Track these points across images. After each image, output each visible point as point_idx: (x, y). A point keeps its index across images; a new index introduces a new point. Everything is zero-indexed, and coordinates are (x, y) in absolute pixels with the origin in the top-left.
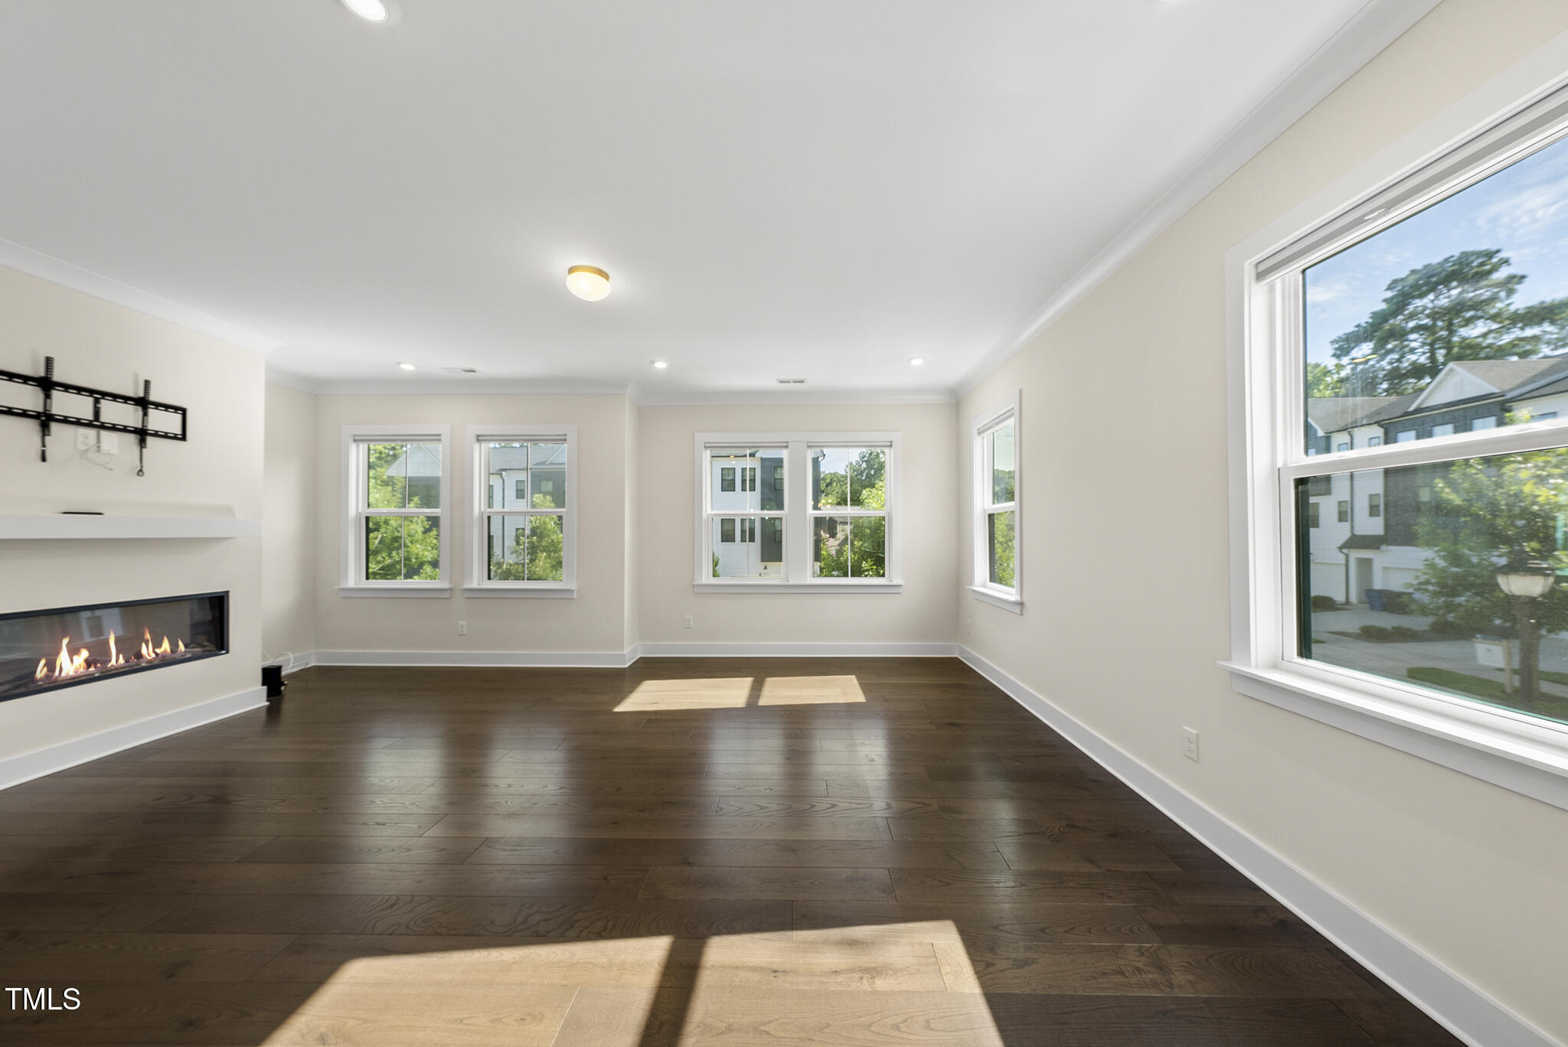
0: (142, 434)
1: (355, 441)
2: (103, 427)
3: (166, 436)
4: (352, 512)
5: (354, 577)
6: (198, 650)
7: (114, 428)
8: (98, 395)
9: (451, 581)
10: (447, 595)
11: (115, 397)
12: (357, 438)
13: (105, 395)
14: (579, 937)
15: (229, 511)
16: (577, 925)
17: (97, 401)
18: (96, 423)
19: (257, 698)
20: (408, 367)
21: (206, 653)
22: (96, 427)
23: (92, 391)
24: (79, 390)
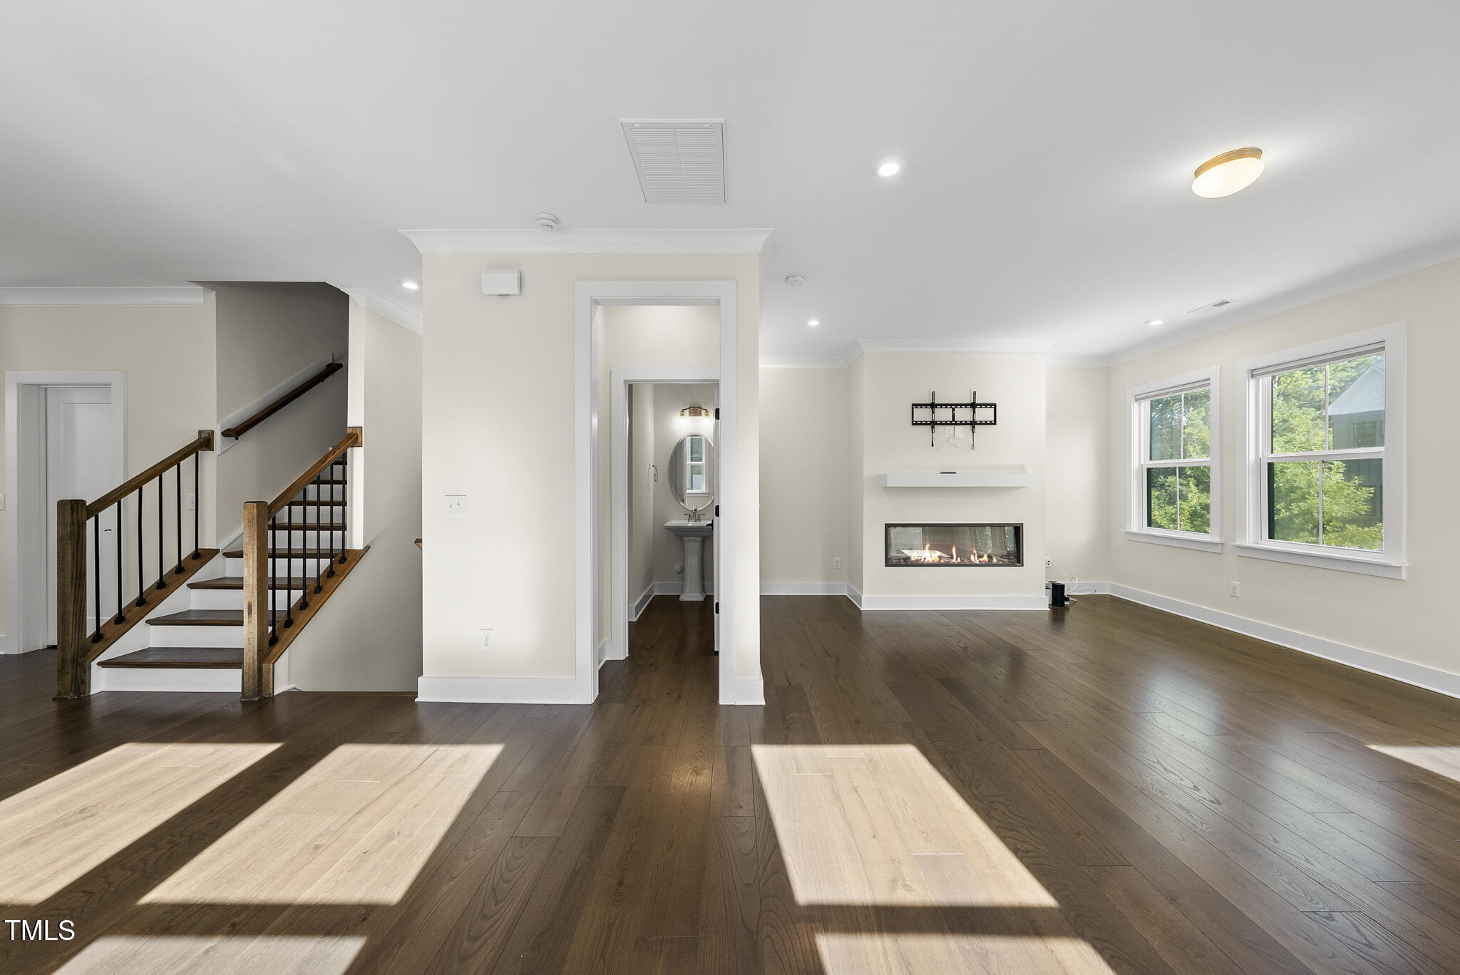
0: (973, 424)
1: (1136, 400)
2: (956, 424)
3: (986, 423)
4: (1135, 464)
5: (1137, 522)
6: (1006, 560)
7: (961, 423)
8: (953, 406)
9: (1221, 536)
10: (1218, 550)
11: (961, 405)
12: (1137, 397)
13: (956, 405)
14: (1005, 838)
15: (1022, 468)
16: (1014, 832)
17: (954, 410)
18: (954, 423)
19: (1041, 602)
20: (1157, 323)
21: (1011, 563)
22: (953, 424)
23: (951, 405)
24: (946, 405)
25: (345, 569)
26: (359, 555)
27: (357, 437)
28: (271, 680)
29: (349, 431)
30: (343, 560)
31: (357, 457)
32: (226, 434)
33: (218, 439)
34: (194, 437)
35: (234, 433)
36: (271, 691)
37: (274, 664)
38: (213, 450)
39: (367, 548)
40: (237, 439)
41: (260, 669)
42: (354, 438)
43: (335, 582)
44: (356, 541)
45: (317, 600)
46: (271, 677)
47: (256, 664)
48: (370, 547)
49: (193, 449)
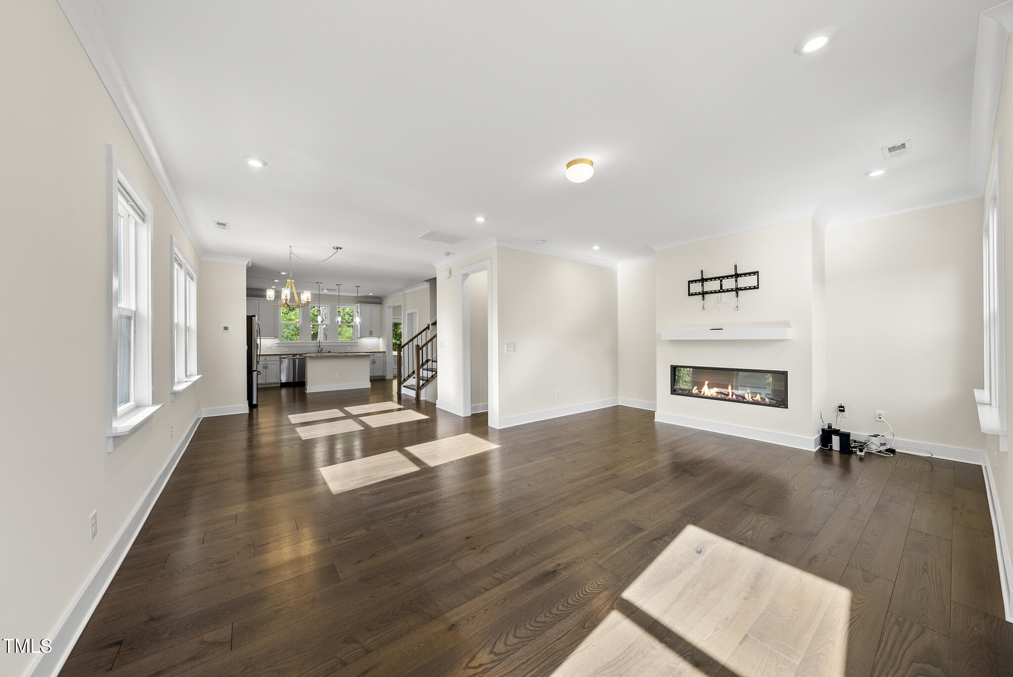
0: (737, 290)
3: (750, 288)
6: (775, 403)
7: (727, 291)
11: (726, 277)
13: (723, 277)
17: (721, 281)
21: (779, 405)
22: (721, 292)
23: (719, 278)
24: (715, 279)
28: (420, 395)
33: (431, 326)
34: (427, 326)
37: (421, 391)
38: (430, 330)
49: (425, 329)
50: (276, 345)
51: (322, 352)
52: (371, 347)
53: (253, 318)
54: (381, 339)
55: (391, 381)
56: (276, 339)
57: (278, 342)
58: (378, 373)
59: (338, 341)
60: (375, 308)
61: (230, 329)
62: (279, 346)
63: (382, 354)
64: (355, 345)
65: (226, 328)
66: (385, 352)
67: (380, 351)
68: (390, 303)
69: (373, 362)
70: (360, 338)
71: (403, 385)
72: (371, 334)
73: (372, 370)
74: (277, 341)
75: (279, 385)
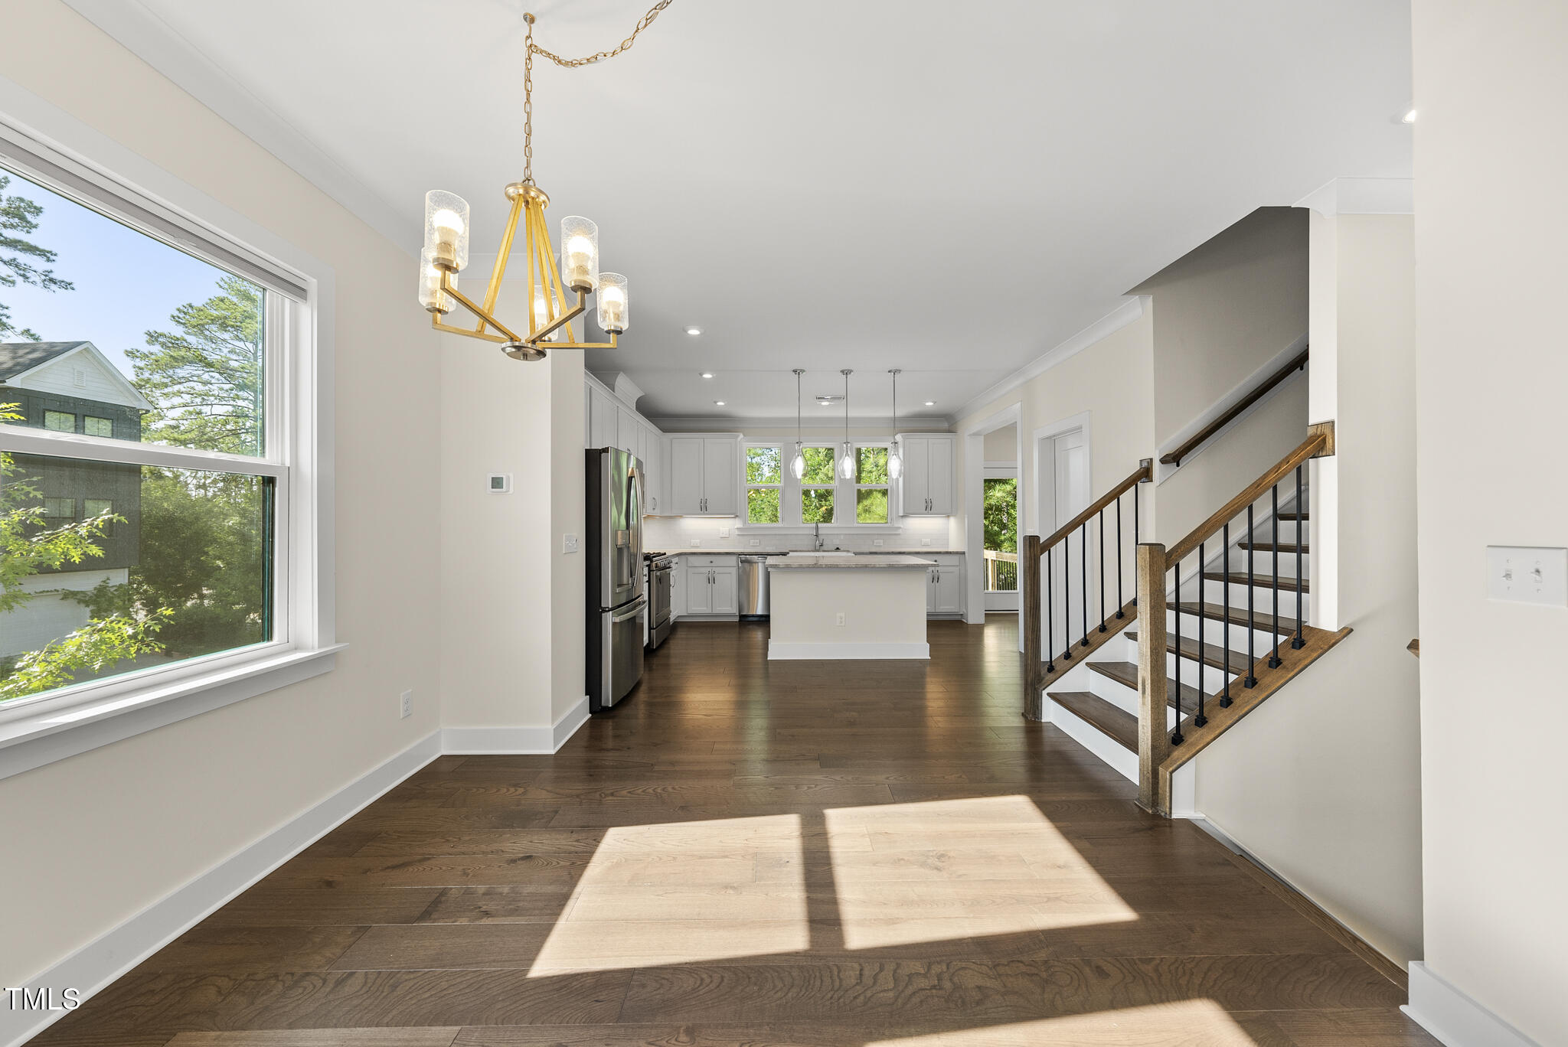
25: (1300, 660)
26: (1328, 641)
27: (1324, 440)
28: (1168, 794)
29: (1311, 432)
30: (1299, 643)
31: (1325, 473)
32: (1164, 461)
33: (1157, 466)
34: (1135, 468)
35: (1174, 458)
36: (1168, 810)
37: (1171, 773)
38: (1152, 481)
39: (1347, 632)
40: (1178, 465)
41: (1155, 773)
42: (1319, 444)
43: (1281, 677)
44: (1325, 614)
45: (1246, 699)
46: (1168, 790)
47: (1150, 764)
48: (1352, 630)
49: (1133, 481)
50: (737, 532)
51: (822, 548)
52: (928, 540)
53: (603, 455)
54: (952, 521)
55: (979, 629)
56: (737, 519)
57: (741, 526)
58: (947, 607)
59: (856, 525)
60: (936, 444)
61: (509, 485)
62: (744, 533)
63: (956, 557)
64: (893, 533)
65: (497, 483)
66: (964, 553)
67: (950, 550)
68: (977, 423)
69: (935, 579)
70: (902, 516)
71: (1050, 689)
72: (929, 508)
73: (932, 598)
74: (737, 523)
75: (737, 620)
